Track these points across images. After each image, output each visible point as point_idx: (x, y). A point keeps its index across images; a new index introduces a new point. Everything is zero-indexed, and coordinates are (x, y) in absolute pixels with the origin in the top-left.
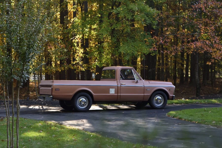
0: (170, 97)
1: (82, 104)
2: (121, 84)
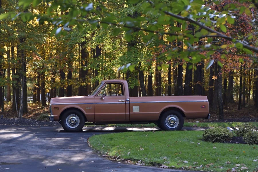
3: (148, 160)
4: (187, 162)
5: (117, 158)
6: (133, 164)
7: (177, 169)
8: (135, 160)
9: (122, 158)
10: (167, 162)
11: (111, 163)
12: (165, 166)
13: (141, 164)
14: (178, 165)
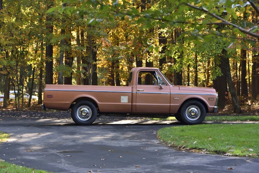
0: (209, 109)
1: (83, 116)
2: (138, 91)
3: (213, 149)
4: (252, 150)
5: (183, 147)
6: (197, 152)
7: (240, 156)
8: (199, 149)
9: (188, 147)
10: (232, 150)
11: (175, 152)
12: (229, 154)
13: (205, 153)
14: (242, 152)
